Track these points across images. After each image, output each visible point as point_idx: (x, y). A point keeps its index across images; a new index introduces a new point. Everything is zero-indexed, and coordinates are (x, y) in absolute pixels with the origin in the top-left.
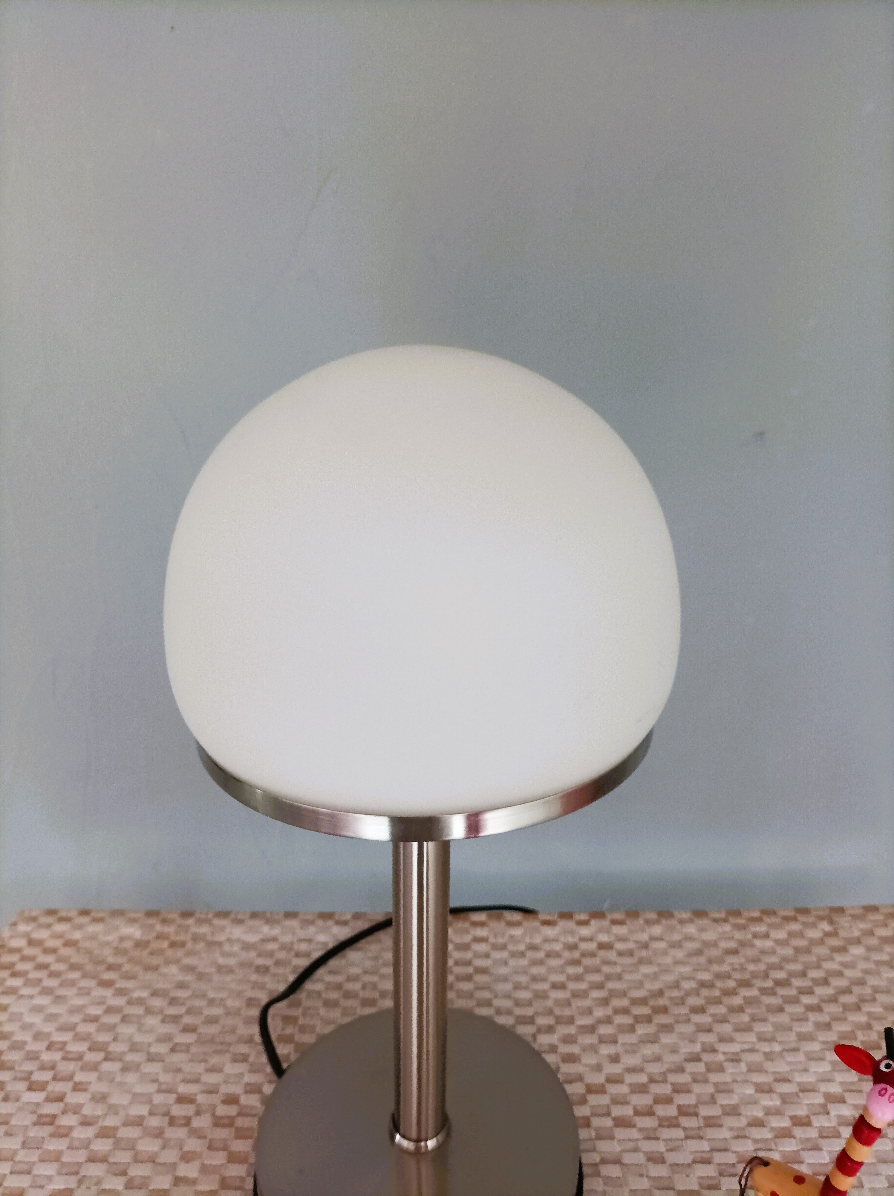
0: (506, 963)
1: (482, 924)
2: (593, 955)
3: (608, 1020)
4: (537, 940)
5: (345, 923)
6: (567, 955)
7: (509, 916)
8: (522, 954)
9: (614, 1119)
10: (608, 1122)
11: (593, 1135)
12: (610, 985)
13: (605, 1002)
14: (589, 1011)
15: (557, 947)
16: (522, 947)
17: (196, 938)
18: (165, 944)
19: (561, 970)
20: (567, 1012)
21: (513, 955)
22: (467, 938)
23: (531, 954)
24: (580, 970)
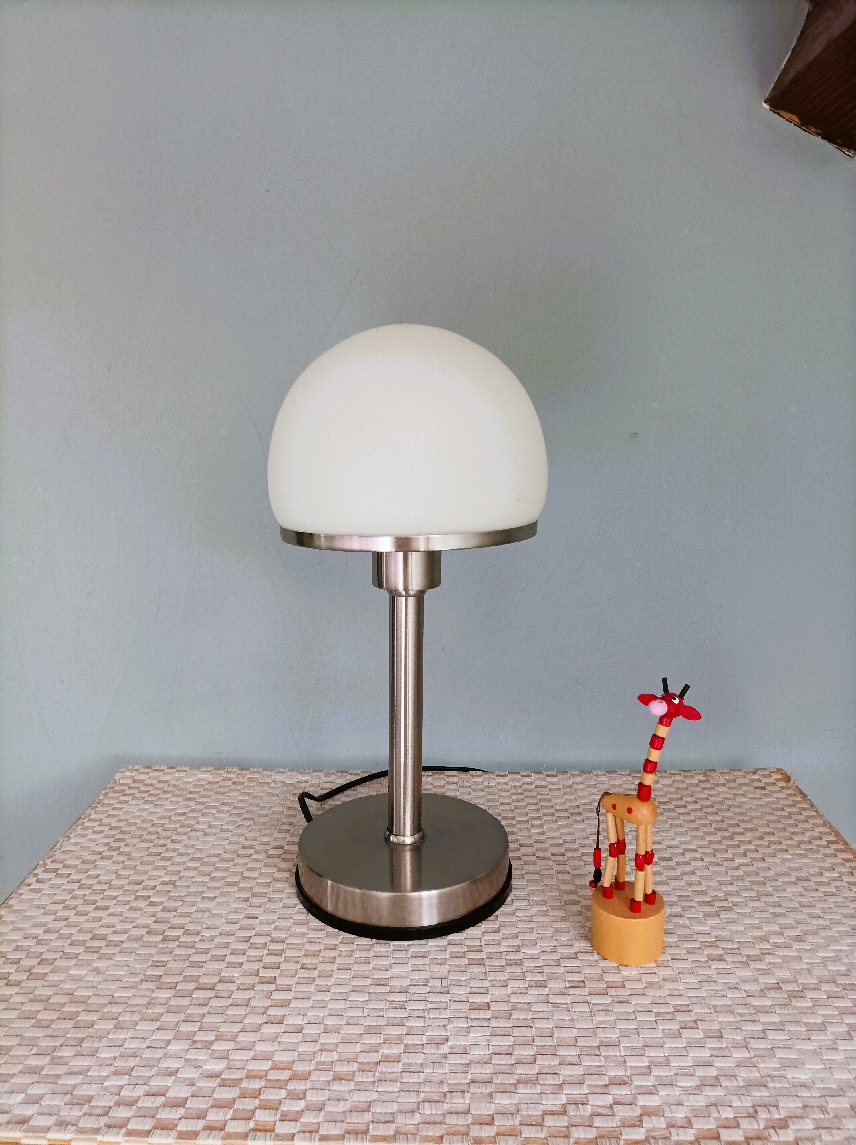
0: (470, 794)
1: (454, 776)
2: (531, 791)
3: (539, 818)
4: (493, 784)
5: (357, 774)
6: (513, 791)
7: (473, 773)
8: (482, 790)
9: (537, 857)
10: (534, 858)
11: (522, 863)
12: (542, 804)
13: (539, 810)
14: (527, 814)
15: (506, 787)
16: (481, 787)
17: (250, 780)
18: (229, 783)
19: (509, 797)
20: (511, 815)
21: (474, 790)
22: (443, 782)
23: (487, 790)
24: (522, 797)
